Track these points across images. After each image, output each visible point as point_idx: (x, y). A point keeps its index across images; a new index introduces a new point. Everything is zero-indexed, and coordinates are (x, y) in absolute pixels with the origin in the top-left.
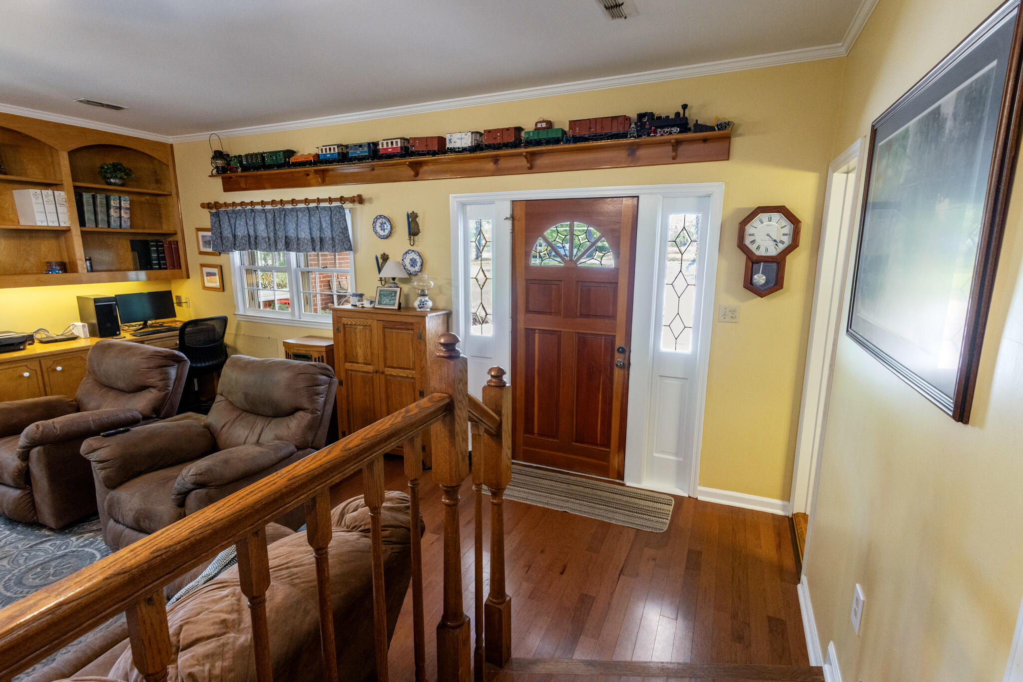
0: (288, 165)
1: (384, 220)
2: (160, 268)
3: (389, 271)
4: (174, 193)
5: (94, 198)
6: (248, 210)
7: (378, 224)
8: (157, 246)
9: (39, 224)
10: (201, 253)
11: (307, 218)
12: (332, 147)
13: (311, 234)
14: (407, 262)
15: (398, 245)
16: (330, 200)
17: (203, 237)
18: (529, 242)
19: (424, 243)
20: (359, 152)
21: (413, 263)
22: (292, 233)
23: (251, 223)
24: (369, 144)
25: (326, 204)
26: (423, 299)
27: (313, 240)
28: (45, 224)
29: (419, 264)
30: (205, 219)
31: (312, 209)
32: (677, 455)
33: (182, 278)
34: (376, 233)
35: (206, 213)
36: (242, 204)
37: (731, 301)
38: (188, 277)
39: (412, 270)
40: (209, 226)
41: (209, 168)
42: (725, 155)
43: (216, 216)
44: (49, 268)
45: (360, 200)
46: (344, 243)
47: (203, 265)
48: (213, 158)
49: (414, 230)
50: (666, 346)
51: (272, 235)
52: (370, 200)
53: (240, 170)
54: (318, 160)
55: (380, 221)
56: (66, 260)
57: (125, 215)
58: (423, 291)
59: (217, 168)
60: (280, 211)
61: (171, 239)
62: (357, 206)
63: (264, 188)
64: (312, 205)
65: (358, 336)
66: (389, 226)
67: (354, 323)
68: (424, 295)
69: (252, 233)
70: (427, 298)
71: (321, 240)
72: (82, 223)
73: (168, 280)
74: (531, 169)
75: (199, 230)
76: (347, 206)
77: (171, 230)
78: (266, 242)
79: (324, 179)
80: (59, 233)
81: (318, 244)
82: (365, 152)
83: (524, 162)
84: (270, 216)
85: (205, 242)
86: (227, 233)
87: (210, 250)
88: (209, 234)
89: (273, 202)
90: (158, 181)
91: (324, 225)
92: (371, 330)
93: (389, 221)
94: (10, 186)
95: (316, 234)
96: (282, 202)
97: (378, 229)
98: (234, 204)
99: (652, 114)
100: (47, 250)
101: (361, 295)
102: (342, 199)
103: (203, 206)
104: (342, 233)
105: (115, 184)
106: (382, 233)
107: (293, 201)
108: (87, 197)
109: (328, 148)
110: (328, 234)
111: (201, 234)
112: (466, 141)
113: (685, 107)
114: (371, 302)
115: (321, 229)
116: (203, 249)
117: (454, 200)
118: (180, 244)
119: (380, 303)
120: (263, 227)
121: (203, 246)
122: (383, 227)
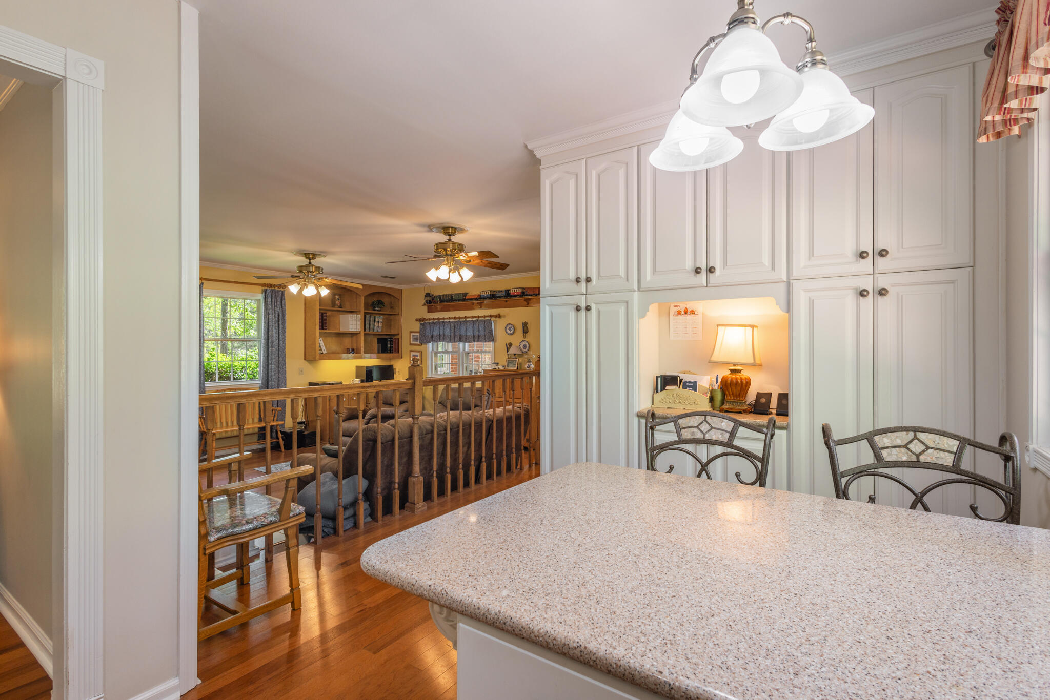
0: (464, 300)
1: (511, 326)
2: (390, 353)
3: (512, 351)
4: (400, 313)
5: (370, 317)
6: (441, 323)
7: (508, 328)
8: (390, 341)
9: (350, 330)
10: (411, 344)
11: (472, 325)
12: (487, 292)
13: (473, 333)
14: (522, 346)
15: (517, 339)
16: (485, 317)
17: (413, 336)
19: (530, 337)
20: (501, 294)
21: (525, 347)
22: (463, 333)
23: (442, 328)
24: (506, 290)
25: (483, 319)
26: (529, 364)
27: (474, 336)
28: (356, 330)
29: (528, 347)
30: (417, 327)
31: (475, 322)
33: (399, 358)
34: (506, 332)
35: (418, 324)
36: (438, 319)
38: (402, 358)
39: (524, 350)
40: (418, 330)
41: (423, 302)
43: (423, 325)
44: (348, 351)
45: (499, 316)
46: (490, 337)
47: (411, 351)
48: (425, 297)
49: (525, 331)
51: (452, 334)
52: (504, 316)
53: (439, 302)
54: (480, 298)
55: (509, 326)
56: (355, 348)
57: (380, 325)
58: (529, 360)
59: (426, 301)
60: (458, 323)
61: (395, 337)
62: (498, 319)
63: (449, 311)
64: (474, 319)
66: (513, 330)
68: (530, 362)
69: (442, 333)
70: (531, 363)
71: (479, 336)
72: (365, 331)
73: (390, 359)
75: (411, 332)
76: (493, 319)
77: (396, 332)
78: (449, 338)
79: (481, 306)
80: (353, 334)
81: (477, 338)
82: (503, 294)
84: (452, 325)
85: (414, 339)
86: (428, 334)
87: (418, 343)
88: (418, 334)
89: (455, 318)
90: (392, 308)
91: (481, 329)
93: (513, 326)
94: (339, 313)
95: (476, 333)
96: (459, 318)
97: (508, 330)
98: (434, 319)
100: (347, 342)
101: (498, 364)
102: (491, 316)
103: (417, 320)
104: (490, 333)
105: (378, 310)
106: (509, 332)
107: (465, 317)
108: (368, 317)
109: (485, 292)
110: (482, 333)
111: (412, 334)
114: (503, 367)
115: (479, 331)
116: (412, 342)
118: (400, 340)
119: (508, 367)
120: (448, 330)
121: (413, 341)
122: (510, 330)
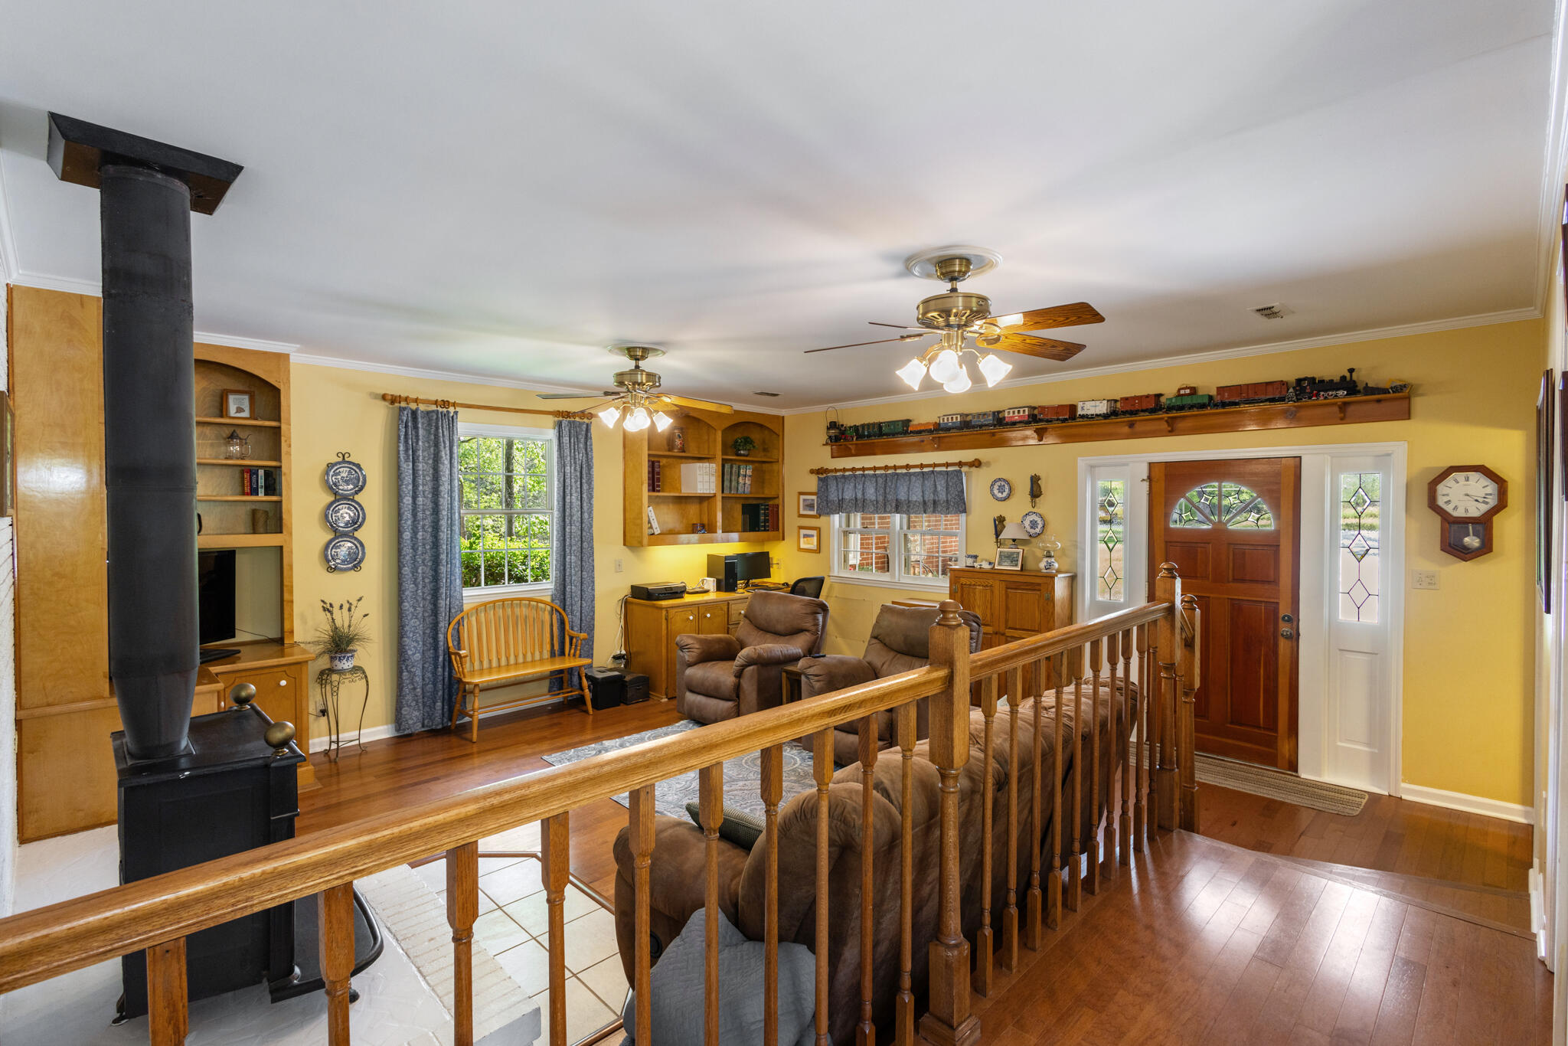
0: (906, 433)
1: (1003, 483)
2: (765, 530)
3: (1008, 534)
4: (780, 460)
5: (732, 467)
6: (857, 476)
7: (996, 487)
8: (765, 509)
9: (699, 492)
10: (801, 516)
11: (920, 482)
12: (954, 417)
13: (923, 497)
14: (1027, 523)
15: (1016, 510)
16: (947, 465)
17: (804, 500)
18: (1169, 504)
19: (1045, 505)
20: (982, 420)
21: (1034, 524)
22: (902, 496)
23: (860, 487)
24: (994, 413)
25: (944, 469)
26: (1049, 560)
27: (924, 502)
28: (708, 492)
29: (1040, 526)
30: (812, 483)
31: (926, 474)
32: (1369, 744)
33: (779, 540)
34: (993, 495)
35: (814, 478)
36: (853, 469)
37: (1427, 566)
38: (783, 539)
39: (1032, 531)
40: (814, 489)
41: (824, 438)
42: (1407, 415)
43: (824, 482)
44: (694, 529)
45: (977, 464)
46: (958, 504)
47: (801, 528)
48: (828, 429)
49: (1035, 492)
50: (1345, 615)
51: (881, 498)
52: (988, 464)
53: (855, 439)
54: (938, 428)
55: (998, 483)
56: (706, 522)
57: (748, 482)
58: (1049, 552)
59: (830, 437)
60: (891, 478)
61: (771, 503)
62: (973, 469)
63: (874, 454)
64: (925, 470)
65: (977, 596)
66: (1007, 490)
67: (974, 583)
68: (1050, 557)
69: (859, 496)
70: (1053, 560)
71: (935, 502)
72: (723, 492)
73: (762, 542)
74: (1172, 432)
75: (801, 493)
76: (964, 469)
77: (773, 494)
78: (873, 505)
79: (941, 445)
80: (702, 499)
81: (931, 506)
82: (990, 420)
83: (1164, 426)
84: (880, 480)
85: (807, 506)
86: (833, 496)
87: (814, 513)
88: (814, 497)
89: (886, 468)
90: (765, 450)
91: (939, 488)
92: (992, 592)
93: (1008, 484)
94: (679, 461)
95: (929, 497)
96: (895, 467)
97: (996, 492)
98: (844, 470)
99: (1314, 379)
100: (693, 510)
101: (976, 557)
102: (960, 464)
103: (812, 472)
104: (958, 496)
105: (744, 455)
106: (1000, 495)
107: (908, 467)
108: (727, 466)
109: (950, 417)
110: (942, 496)
111: (802, 497)
112: (1102, 408)
113: (1351, 371)
114: (990, 563)
115: (935, 491)
116: (802, 512)
117: (1082, 463)
118: (780, 507)
119: (999, 564)
120: (873, 490)
121: (804, 509)
122: (1001, 490)
